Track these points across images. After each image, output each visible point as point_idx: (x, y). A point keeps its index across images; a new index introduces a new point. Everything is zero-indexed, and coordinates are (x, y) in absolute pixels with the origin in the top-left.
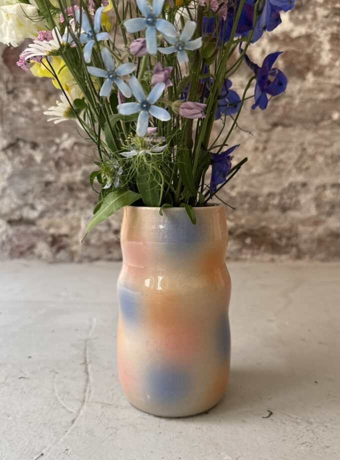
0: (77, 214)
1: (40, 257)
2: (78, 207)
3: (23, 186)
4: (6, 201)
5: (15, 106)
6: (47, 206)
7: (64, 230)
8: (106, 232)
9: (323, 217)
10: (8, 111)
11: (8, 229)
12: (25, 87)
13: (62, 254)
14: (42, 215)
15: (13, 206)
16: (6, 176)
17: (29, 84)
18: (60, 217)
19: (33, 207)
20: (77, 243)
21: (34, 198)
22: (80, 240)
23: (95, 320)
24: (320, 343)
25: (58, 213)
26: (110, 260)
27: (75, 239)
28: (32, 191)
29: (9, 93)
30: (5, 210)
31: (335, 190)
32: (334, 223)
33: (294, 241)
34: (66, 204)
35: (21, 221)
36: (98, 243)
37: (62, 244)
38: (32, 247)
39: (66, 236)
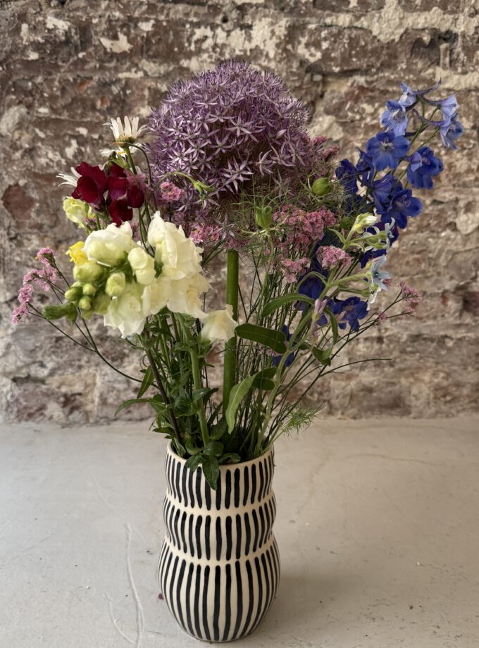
0: (92, 370)
1: (51, 418)
2: (92, 363)
3: (31, 342)
4: (11, 358)
5: (18, 255)
6: (58, 363)
7: (78, 388)
8: (125, 390)
9: (356, 371)
10: (11, 260)
11: (13, 388)
12: (30, 233)
13: (76, 415)
14: (52, 373)
15: (19, 364)
16: (10, 331)
17: (35, 231)
18: (73, 374)
19: (42, 365)
20: (93, 402)
21: (43, 356)
22: (97, 400)
23: (129, 527)
24: (332, 552)
25: (70, 370)
26: (130, 420)
27: (89, 397)
28: (41, 347)
29: (11, 239)
30: (11, 368)
31: (368, 344)
32: (368, 377)
33: (325, 397)
34: (79, 360)
35: (28, 378)
36: (116, 403)
37: (76, 403)
38: (42, 408)
39: (80, 394)
